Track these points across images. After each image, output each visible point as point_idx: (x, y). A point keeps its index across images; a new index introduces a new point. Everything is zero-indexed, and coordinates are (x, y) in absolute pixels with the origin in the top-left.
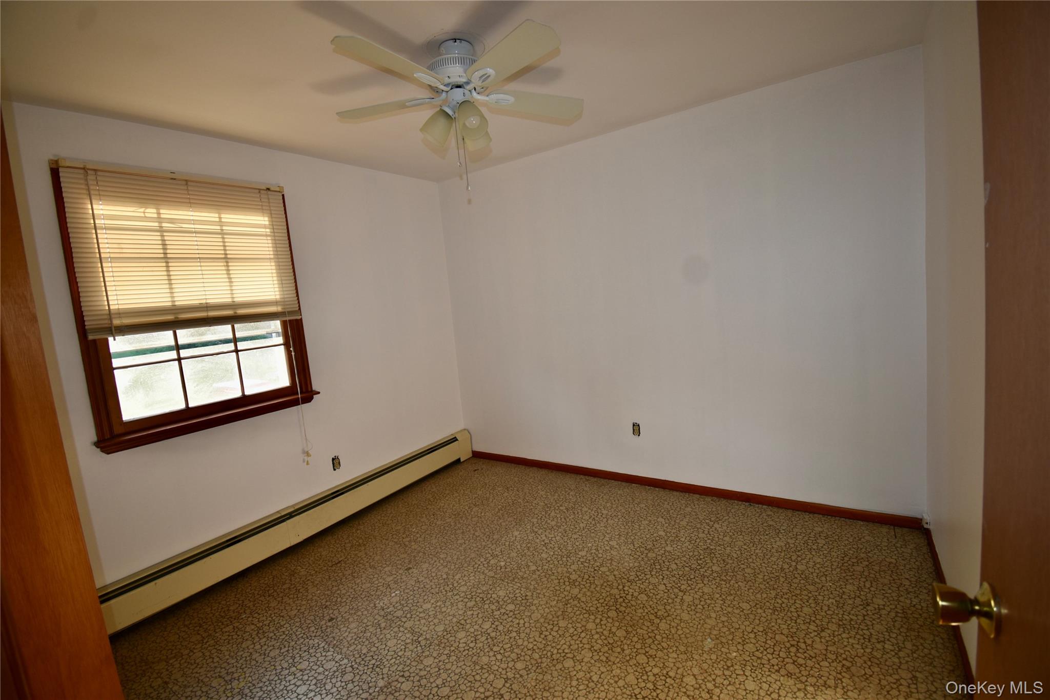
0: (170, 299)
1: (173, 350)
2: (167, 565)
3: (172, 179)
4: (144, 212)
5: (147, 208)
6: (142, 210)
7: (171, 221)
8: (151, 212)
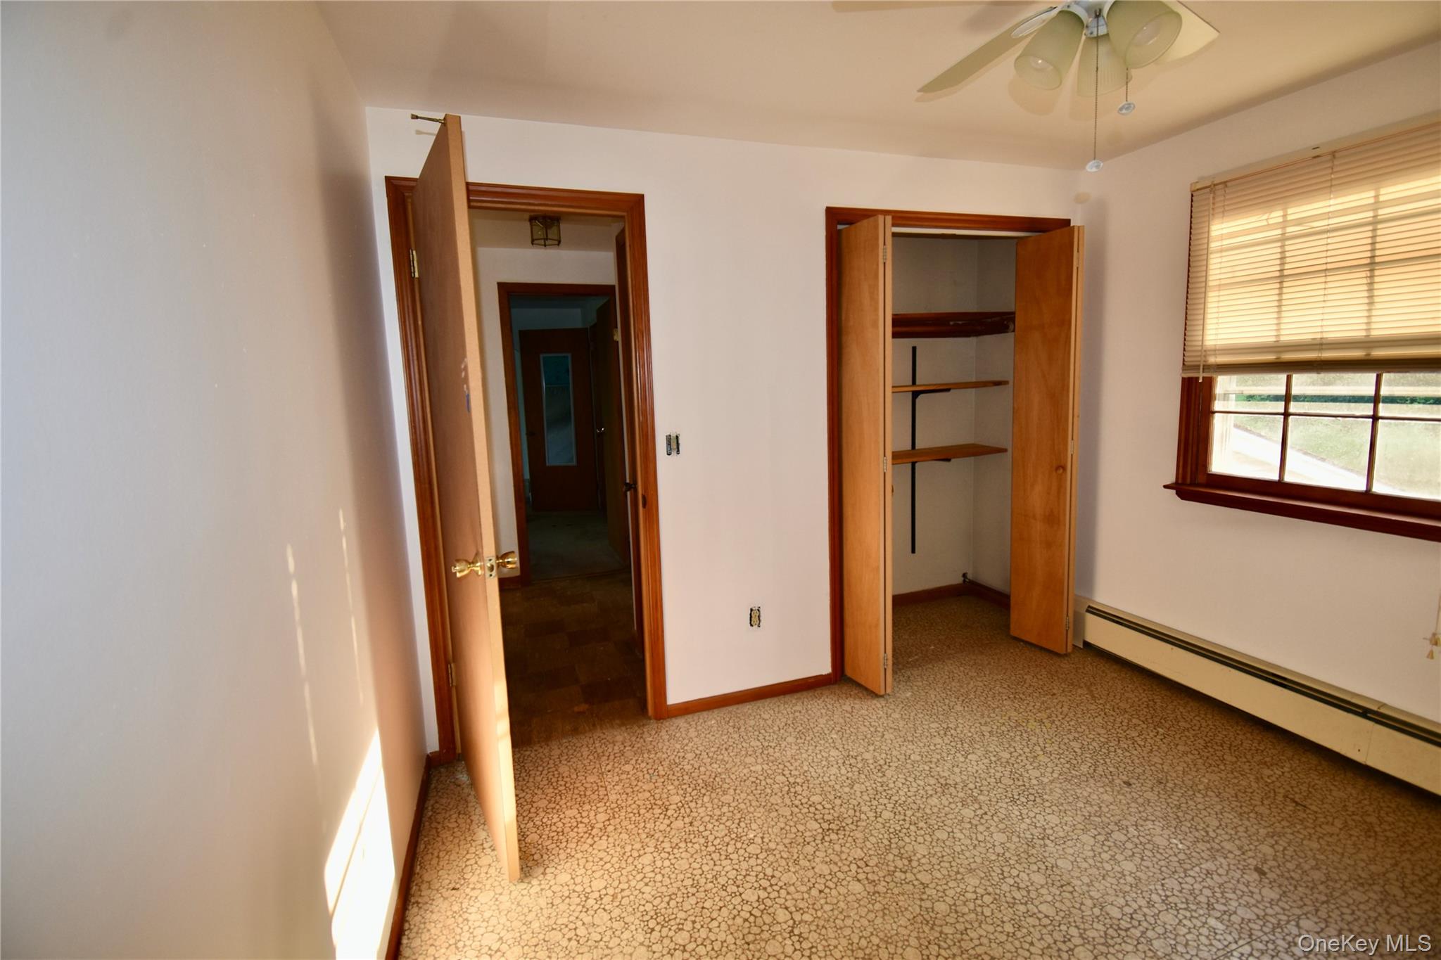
0: (1274, 333)
1: (1281, 400)
2: (1196, 643)
3: (1315, 157)
4: (1267, 219)
5: (1271, 212)
6: (1265, 217)
7: (1299, 222)
8: (1276, 216)
